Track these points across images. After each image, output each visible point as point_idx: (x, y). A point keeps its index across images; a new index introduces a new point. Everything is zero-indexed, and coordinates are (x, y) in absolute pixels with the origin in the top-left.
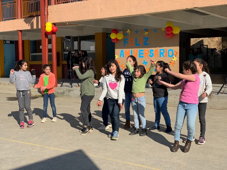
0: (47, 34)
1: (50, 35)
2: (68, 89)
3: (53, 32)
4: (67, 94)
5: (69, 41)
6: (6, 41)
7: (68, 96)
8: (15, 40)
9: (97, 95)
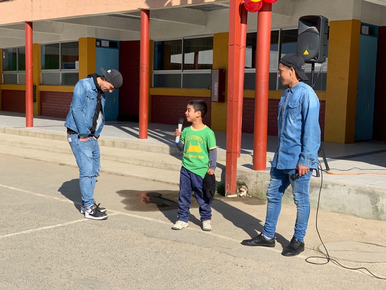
5: (315, 32)
6: (100, 41)
8: (120, 40)
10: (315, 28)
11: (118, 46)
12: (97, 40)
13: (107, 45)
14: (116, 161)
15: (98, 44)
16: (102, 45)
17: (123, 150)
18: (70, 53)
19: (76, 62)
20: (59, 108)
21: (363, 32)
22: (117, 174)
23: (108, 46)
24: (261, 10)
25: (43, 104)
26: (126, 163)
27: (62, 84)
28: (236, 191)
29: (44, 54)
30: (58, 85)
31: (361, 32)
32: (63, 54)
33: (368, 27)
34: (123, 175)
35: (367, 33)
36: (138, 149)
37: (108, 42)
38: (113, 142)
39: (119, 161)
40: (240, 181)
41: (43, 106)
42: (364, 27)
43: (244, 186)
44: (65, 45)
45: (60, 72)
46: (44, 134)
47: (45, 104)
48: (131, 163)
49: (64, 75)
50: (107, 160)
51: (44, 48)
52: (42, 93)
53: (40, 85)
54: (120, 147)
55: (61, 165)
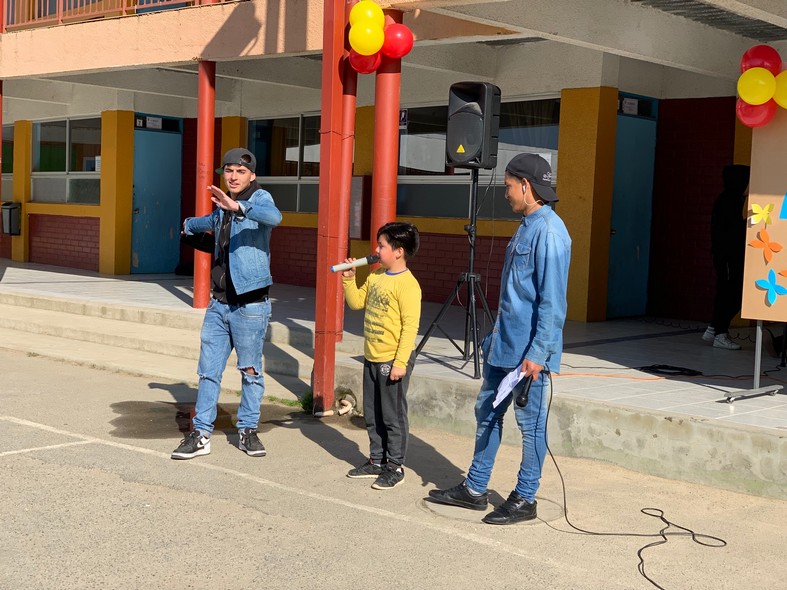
0: (351, 69)
1: (370, 72)
2: (455, 386)
3: (388, 60)
4: (447, 410)
5: (476, 113)
6: (143, 117)
7: (457, 423)
8: (184, 116)
9: (640, 443)
10: (476, 106)
11: (181, 126)
12: (138, 116)
13: (159, 124)
14: (139, 349)
15: (140, 123)
16: (148, 125)
17: (159, 329)
18: (86, 138)
19: (97, 158)
20: (63, 247)
21: (626, 110)
22: (129, 374)
23: (160, 127)
24: (381, 70)
25: (35, 239)
26: (156, 352)
27: (71, 201)
28: (334, 405)
29: (39, 139)
30: (63, 203)
31: (620, 111)
32: (73, 141)
33: (636, 102)
34: (141, 375)
35: (635, 112)
36: (186, 327)
37: (160, 120)
38: (142, 313)
39: (144, 350)
40: (343, 385)
41: (34, 244)
42: (627, 101)
43: (349, 396)
44: (77, 125)
45: (67, 177)
46: (16, 298)
47: (37, 239)
48: (165, 352)
49: (76, 184)
50: (121, 346)
51: (39, 128)
52: (33, 218)
53: (30, 202)
54: (155, 323)
55: (31, 355)
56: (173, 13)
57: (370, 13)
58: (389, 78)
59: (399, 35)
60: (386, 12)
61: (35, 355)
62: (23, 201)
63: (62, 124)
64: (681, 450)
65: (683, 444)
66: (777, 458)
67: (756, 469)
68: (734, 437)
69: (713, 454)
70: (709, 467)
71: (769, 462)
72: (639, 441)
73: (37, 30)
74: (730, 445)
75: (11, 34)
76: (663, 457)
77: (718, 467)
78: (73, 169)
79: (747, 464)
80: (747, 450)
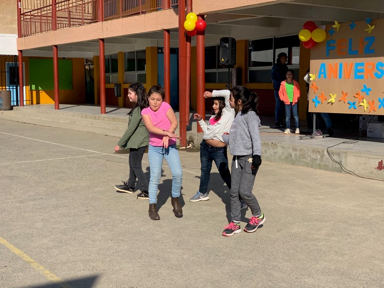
0: (188, 35)
5: (227, 47)
6: (161, 49)
9: (266, 151)
10: (227, 44)
12: (159, 48)
15: (160, 51)
19: (145, 65)
24: (197, 34)
28: (186, 145)
29: (127, 58)
40: (190, 139)
43: (192, 143)
44: (138, 53)
49: (139, 76)
51: (127, 54)
53: (124, 84)
55: (106, 135)
56: (155, 13)
57: (192, 17)
58: (201, 37)
59: (201, 24)
60: (198, 16)
61: (107, 135)
62: (122, 83)
63: (133, 52)
64: (275, 153)
65: (276, 151)
66: (298, 153)
67: (293, 157)
68: (288, 147)
69: (283, 153)
70: (282, 158)
71: (296, 154)
72: (265, 151)
73: (113, 20)
74: (287, 150)
75: (106, 22)
76: (271, 155)
77: (284, 157)
78: (139, 69)
79: (291, 155)
80: (291, 151)
